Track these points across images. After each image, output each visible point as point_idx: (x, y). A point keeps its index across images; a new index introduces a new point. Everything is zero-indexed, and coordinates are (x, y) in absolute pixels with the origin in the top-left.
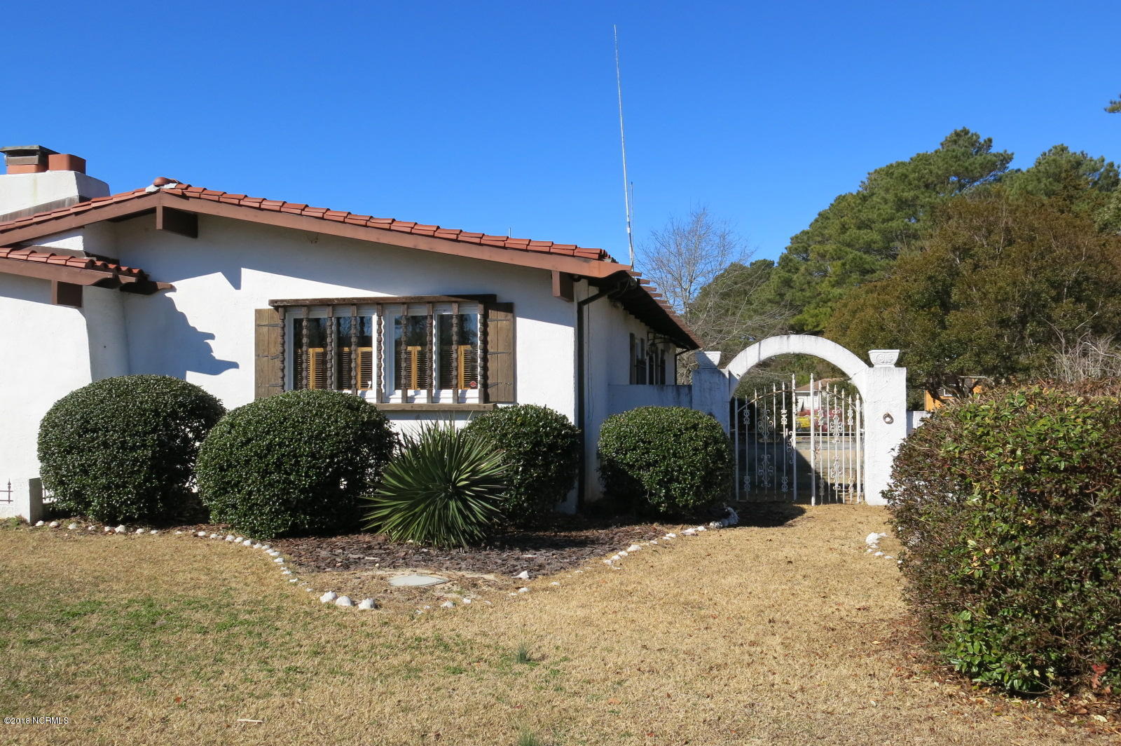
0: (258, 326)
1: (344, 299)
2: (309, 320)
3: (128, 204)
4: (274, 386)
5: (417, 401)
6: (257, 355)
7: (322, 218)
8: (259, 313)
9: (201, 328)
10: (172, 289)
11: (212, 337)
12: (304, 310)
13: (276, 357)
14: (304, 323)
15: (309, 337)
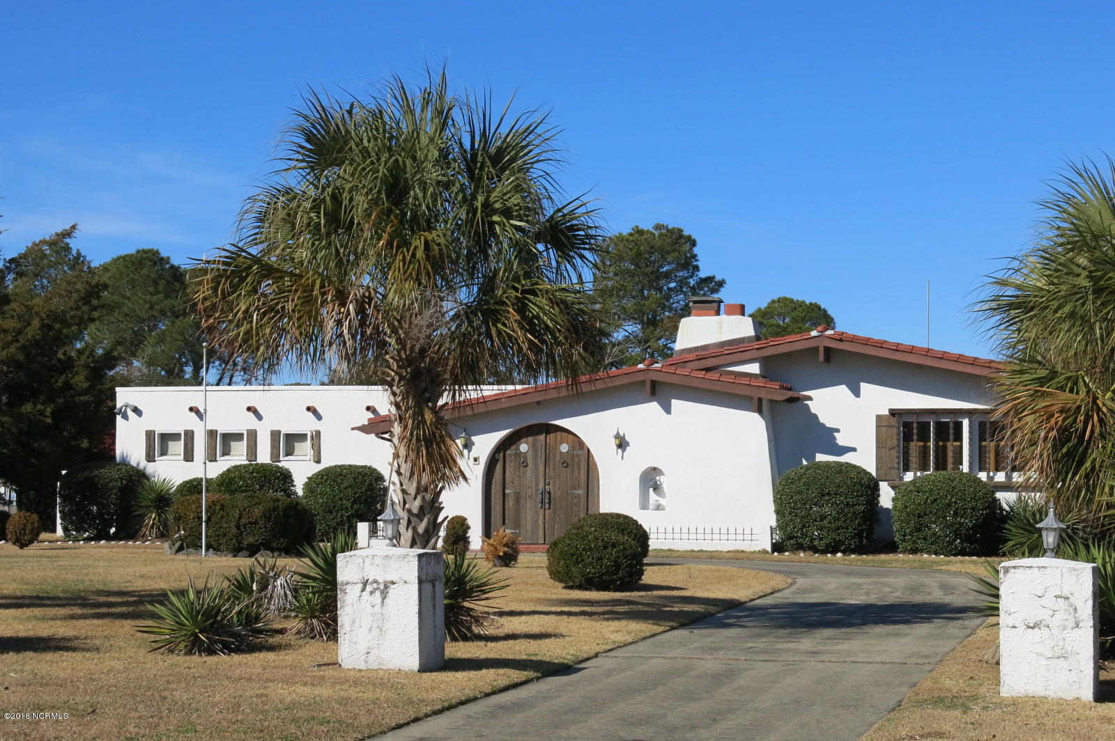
0: (878, 427)
1: (945, 410)
2: (918, 423)
3: (797, 343)
4: (891, 468)
5: (996, 480)
6: (878, 447)
7: (942, 358)
8: (879, 418)
9: (829, 424)
10: (810, 398)
11: (838, 431)
12: (915, 416)
13: (894, 448)
14: (915, 425)
15: (918, 434)
